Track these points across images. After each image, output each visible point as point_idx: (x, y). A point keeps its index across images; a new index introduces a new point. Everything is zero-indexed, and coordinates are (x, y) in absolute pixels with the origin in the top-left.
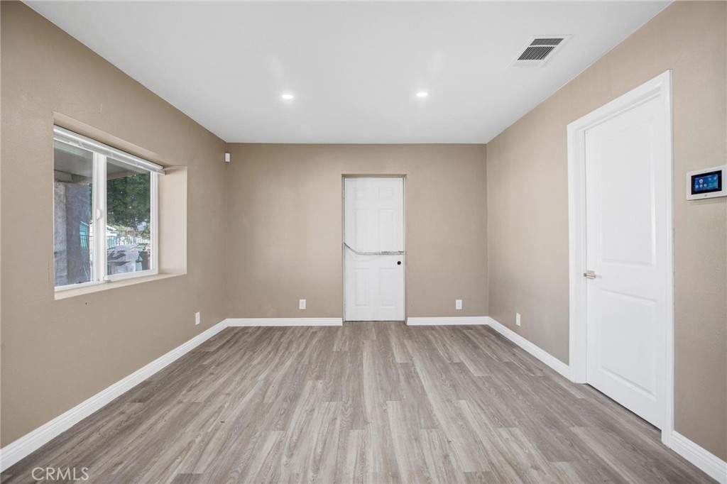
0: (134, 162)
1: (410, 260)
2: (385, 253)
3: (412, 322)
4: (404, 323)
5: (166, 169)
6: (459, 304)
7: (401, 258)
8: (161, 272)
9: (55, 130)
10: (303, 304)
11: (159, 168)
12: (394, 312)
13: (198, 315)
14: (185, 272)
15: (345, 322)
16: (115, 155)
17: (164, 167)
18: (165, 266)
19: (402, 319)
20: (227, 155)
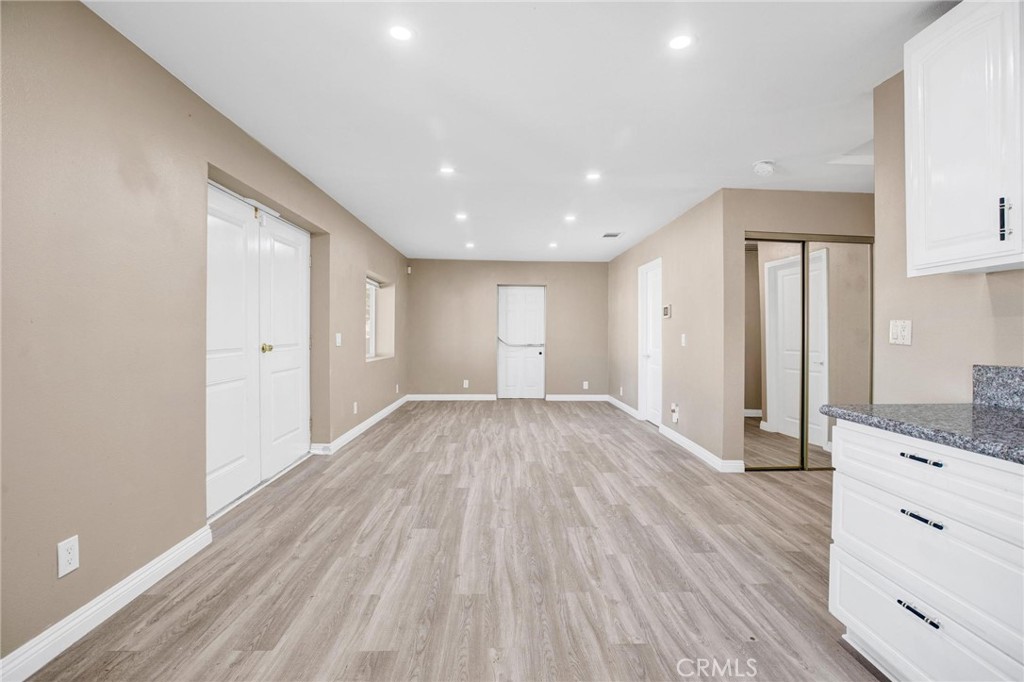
1: (549, 350)
2: (530, 345)
3: (550, 398)
4: (544, 399)
6: (586, 385)
7: (542, 350)
8: (376, 355)
10: (466, 384)
12: (537, 392)
13: (397, 386)
14: (393, 356)
15: (498, 398)
18: (380, 351)
19: (543, 397)
20: (409, 268)
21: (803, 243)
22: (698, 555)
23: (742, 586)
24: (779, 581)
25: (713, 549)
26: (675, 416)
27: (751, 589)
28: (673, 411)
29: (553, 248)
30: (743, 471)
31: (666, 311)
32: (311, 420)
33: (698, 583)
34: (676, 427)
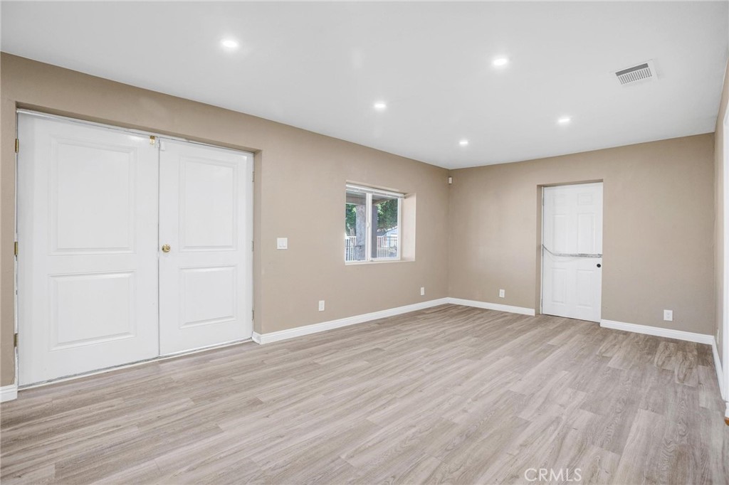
0: (385, 194)
2: (583, 256)
3: (606, 324)
5: (406, 195)
6: (668, 315)
7: (601, 261)
8: (402, 259)
9: (347, 186)
10: (502, 293)
11: (402, 195)
13: (422, 289)
14: (414, 260)
15: (537, 314)
16: (375, 193)
17: (405, 194)
18: (405, 255)
19: (597, 320)
20: (450, 179)
32: (253, 311)
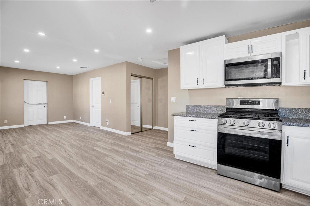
2: (40, 104)
3: (50, 123)
4: (47, 124)
7: (46, 105)
21: (141, 78)
22: (140, 154)
23: (154, 156)
24: (158, 153)
25: (142, 152)
26: (108, 123)
27: (155, 156)
28: (107, 122)
29: (58, 68)
30: (131, 134)
31: (103, 93)
33: (146, 159)
34: (108, 126)
